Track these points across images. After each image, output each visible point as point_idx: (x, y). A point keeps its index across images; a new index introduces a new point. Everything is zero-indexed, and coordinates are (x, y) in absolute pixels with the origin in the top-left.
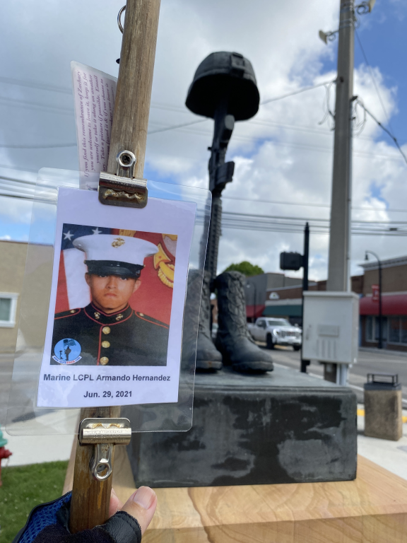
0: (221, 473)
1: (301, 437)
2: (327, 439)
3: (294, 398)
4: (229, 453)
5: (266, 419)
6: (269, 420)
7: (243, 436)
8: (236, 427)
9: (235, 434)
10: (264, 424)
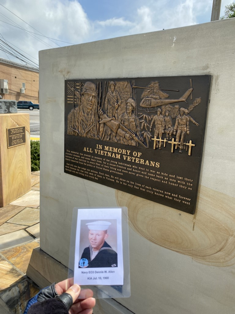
0: (5, 112)
1: (12, 107)
2: (14, 107)
3: (11, 102)
4: (5, 109)
6: (8, 105)
9: (5, 106)
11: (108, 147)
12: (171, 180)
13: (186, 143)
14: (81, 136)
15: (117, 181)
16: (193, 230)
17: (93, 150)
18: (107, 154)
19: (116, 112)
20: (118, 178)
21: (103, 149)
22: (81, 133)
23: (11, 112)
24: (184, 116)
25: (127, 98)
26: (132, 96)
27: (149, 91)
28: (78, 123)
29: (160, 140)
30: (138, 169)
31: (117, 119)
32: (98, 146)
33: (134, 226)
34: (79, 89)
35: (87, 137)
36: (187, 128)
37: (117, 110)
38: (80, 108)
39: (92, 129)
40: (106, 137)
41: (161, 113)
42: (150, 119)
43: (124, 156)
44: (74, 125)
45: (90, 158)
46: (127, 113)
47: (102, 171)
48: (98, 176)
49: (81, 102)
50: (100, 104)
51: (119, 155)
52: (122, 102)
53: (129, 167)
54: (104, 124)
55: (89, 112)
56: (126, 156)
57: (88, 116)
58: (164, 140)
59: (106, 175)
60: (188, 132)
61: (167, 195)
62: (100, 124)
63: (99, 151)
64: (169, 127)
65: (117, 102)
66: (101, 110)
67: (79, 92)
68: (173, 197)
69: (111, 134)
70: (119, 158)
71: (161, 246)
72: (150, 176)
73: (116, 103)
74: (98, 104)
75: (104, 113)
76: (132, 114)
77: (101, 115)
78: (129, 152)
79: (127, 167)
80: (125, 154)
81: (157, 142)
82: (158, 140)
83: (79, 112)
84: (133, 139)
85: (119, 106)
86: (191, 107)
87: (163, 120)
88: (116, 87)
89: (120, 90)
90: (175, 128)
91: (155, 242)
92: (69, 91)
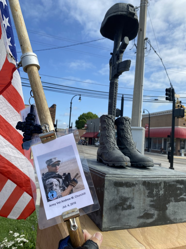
0: (142, 221)
1: (177, 201)
3: (174, 181)
4: (145, 210)
5: (162, 192)
6: (163, 193)
7: (151, 201)
8: (148, 196)
9: (148, 200)
10: (161, 195)
23: (172, 218)
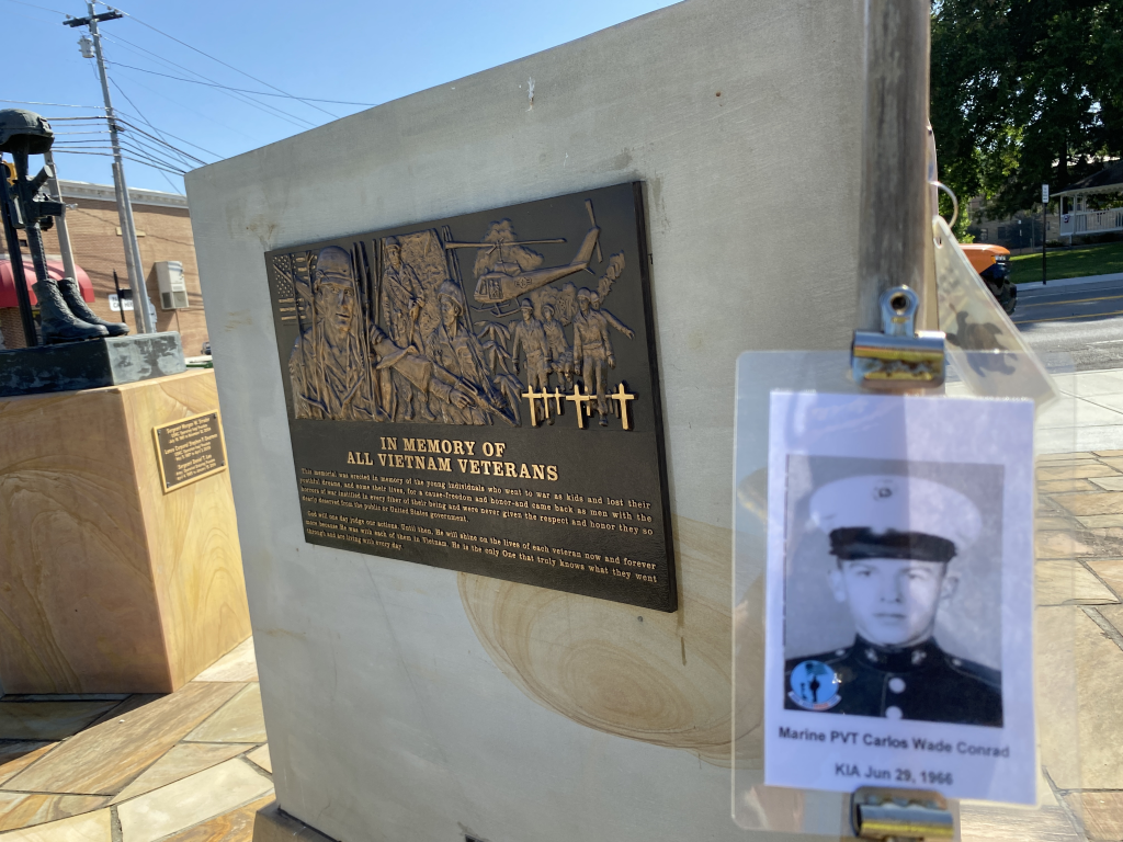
0: (141, 375)
1: (164, 355)
2: (172, 354)
4: (142, 366)
7: (144, 357)
11: (412, 440)
12: (593, 513)
13: (612, 393)
14: (333, 419)
15: (454, 544)
16: (684, 663)
17: (373, 457)
18: (413, 463)
19: (417, 328)
20: (455, 535)
21: (400, 450)
22: (331, 408)
23: (164, 370)
24: (592, 313)
25: (438, 282)
26: (448, 277)
27: (489, 252)
28: (320, 380)
29: (546, 395)
30: (503, 497)
31: (421, 349)
32: (386, 441)
33: (525, 680)
34: (305, 274)
35: (349, 418)
36: (605, 349)
37: (417, 321)
38: (317, 333)
39: (359, 393)
40: (401, 409)
41: (532, 315)
42: (509, 337)
43: (460, 461)
44: (308, 389)
45: (370, 483)
46: (444, 327)
47: (409, 520)
48: (400, 537)
49: (317, 313)
50: (369, 311)
51: (447, 460)
52: (425, 296)
53: (480, 495)
54: (391, 369)
55: (345, 340)
56: (466, 461)
57: (343, 353)
58: (554, 393)
59: (421, 530)
60: (611, 361)
61: (593, 563)
62: (379, 371)
63: (390, 456)
64: (560, 354)
65: (414, 299)
66: (374, 329)
67: (306, 282)
68: (610, 566)
69: (415, 399)
70: (449, 470)
71: (608, 731)
72: (538, 513)
73: (411, 302)
74: (364, 313)
75: (386, 337)
76: (458, 328)
77: (376, 343)
78: (470, 445)
79: (473, 495)
80: (462, 453)
81: (539, 402)
82: (538, 396)
83: (317, 344)
84: (473, 404)
85: (420, 308)
86: (604, 284)
87: (541, 334)
88: (403, 255)
89: (414, 261)
90: (576, 354)
91: (589, 720)
92: (280, 286)
